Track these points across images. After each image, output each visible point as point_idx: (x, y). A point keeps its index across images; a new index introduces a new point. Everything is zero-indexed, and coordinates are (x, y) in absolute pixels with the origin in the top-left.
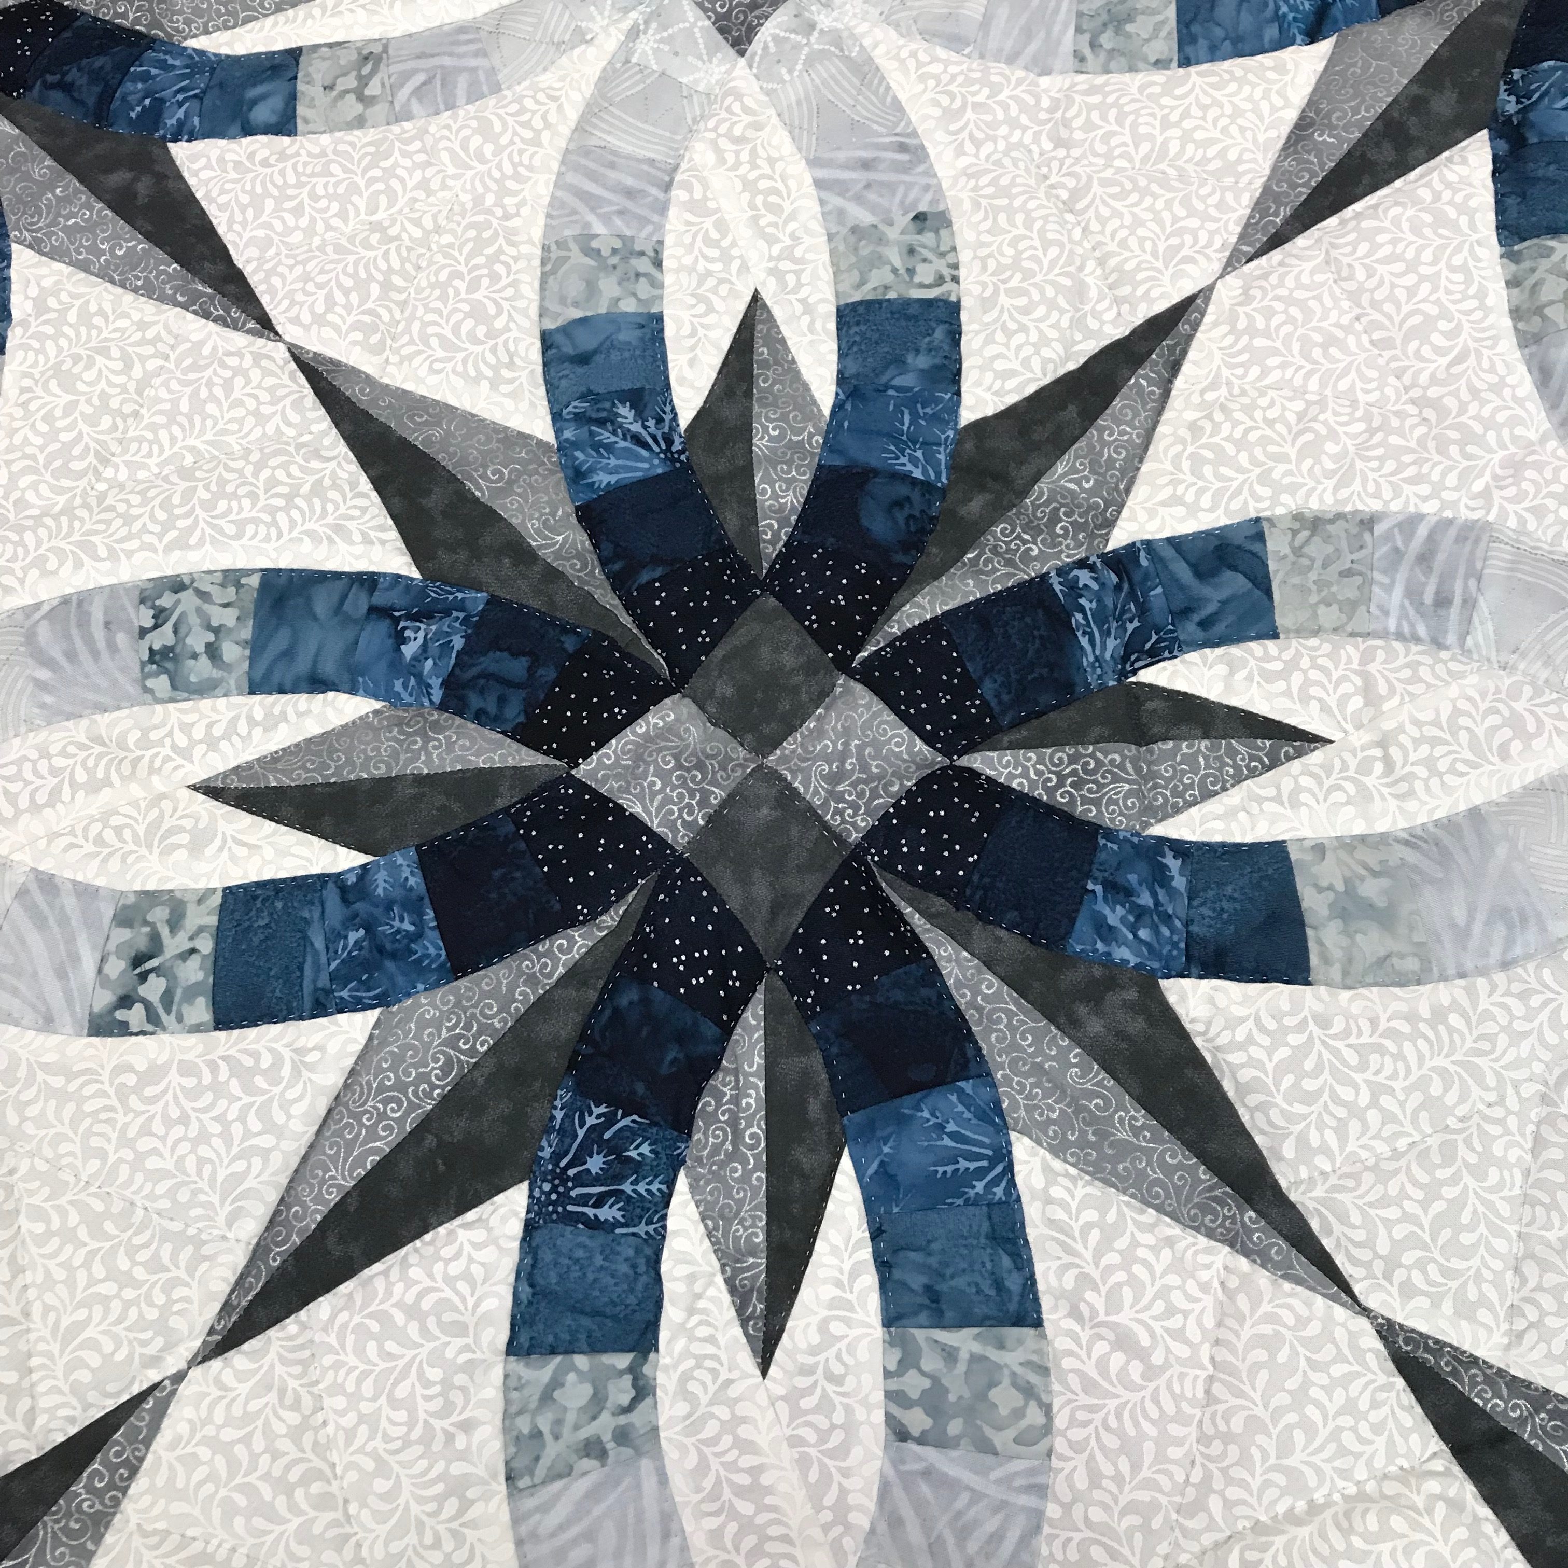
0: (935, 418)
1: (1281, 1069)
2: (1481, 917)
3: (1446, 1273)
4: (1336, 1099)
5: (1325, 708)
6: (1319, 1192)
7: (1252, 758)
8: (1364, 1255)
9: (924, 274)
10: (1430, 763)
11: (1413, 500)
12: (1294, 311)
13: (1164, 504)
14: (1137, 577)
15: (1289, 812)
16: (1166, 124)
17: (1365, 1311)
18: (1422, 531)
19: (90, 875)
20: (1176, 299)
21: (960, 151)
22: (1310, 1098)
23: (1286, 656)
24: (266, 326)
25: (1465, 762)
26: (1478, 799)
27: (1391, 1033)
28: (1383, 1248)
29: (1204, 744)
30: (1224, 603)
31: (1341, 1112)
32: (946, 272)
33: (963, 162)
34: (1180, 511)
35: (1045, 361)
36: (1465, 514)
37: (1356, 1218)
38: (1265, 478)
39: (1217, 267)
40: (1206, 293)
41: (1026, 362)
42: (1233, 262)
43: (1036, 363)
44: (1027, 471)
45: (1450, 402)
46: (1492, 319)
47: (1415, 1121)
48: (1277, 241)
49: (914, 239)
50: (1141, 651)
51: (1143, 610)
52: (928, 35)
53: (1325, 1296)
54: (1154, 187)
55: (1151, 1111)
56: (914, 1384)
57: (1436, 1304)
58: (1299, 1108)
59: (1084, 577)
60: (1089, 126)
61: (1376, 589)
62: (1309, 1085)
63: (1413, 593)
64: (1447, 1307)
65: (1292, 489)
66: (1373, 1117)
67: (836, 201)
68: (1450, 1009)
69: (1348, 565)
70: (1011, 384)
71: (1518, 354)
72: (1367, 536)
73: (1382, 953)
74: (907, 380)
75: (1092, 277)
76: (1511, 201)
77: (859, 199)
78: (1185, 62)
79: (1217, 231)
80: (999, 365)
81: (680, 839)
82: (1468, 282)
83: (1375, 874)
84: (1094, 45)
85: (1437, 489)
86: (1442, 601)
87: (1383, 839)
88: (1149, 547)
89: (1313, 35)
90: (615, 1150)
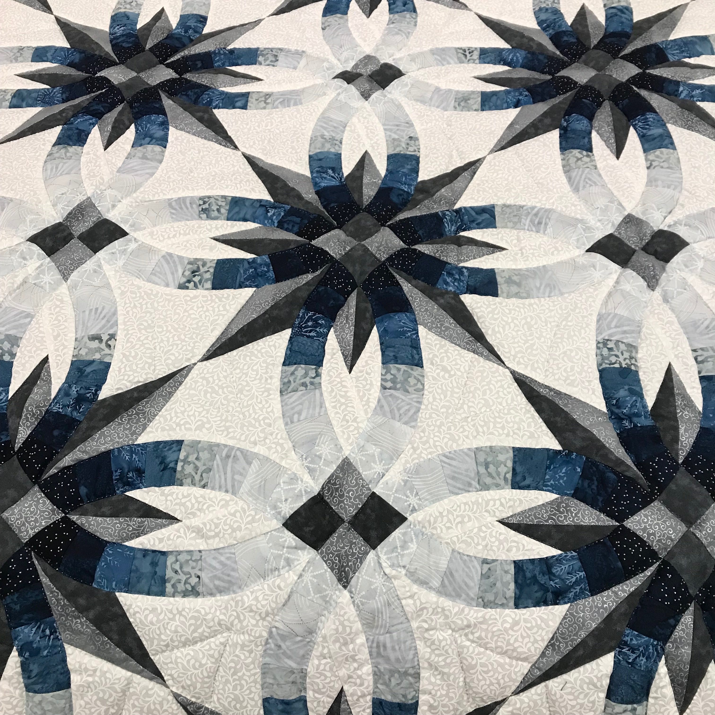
0: (411, 179)
1: (489, 313)
2: (543, 286)
3: (529, 359)
4: (502, 319)
5: (507, 242)
6: (497, 342)
7: (488, 251)
8: (508, 355)
9: (411, 149)
10: (533, 254)
11: (534, 203)
12: (506, 162)
13: (469, 199)
14: (461, 214)
15: (496, 261)
16: (476, 121)
17: (508, 368)
18: (536, 210)
19: (182, 254)
20: (476, 159)
21: (422, 125)
22: (496, 319)
23: (498, 231)
24: (236, 148)
25: (542, 255)
26: (545, 263)
27: (517, 307)
28: (513, 353)
29: (475, 248)
30: (483, 220)
31: (504, 323)
32: (417, 149)
33: (423, 127)
34: (473, 201)
35: (441, 169)
36: (547, 207)
37: (506, 346)
38: (496, 195)
39: (487, 152)
40: (484, 158)
41: (436, 169)
42: (492, 151)
43: (439, 170)
44: (435, 190)
45: (545, 183)
46: (557, 166)
47: (523, 327)
48: (503, 148)
49: (409, 142)
50: (461, 229)
51: (462, 221)
52: (417, 100)
53: (497, 364)
54: (472, 135)
55: (454, 319)
56: (389, 377)
57: (526, 367)
58: (493, 322)
59: (447, 213)
60: (456, 121)
61: (523, 220)
62: (495, 316)
63: (532, 221)
64: (529, 368)
65: (502, 198)
66: (512, 325)
67: (388, 133)
68: (534, 304)
69: (516, 214)
70: (432, 174)
71: (563, 174)
72: (521, 210)
73: (517, 291)
74: (405, 170)
75: (454, 153)
76: (564, 143)
77: (395, 133)
78: (483, 110)
79: (488, 145)
80: (429, 169)
81: (337, 257)
82: (551, 158)
83: (516, 275)
84: (459, 105)
85: (540, 201)
86: (540, 223)
87: (520, 270)
88: (465, 208)
89: (516, 106)
90: (316, 321)
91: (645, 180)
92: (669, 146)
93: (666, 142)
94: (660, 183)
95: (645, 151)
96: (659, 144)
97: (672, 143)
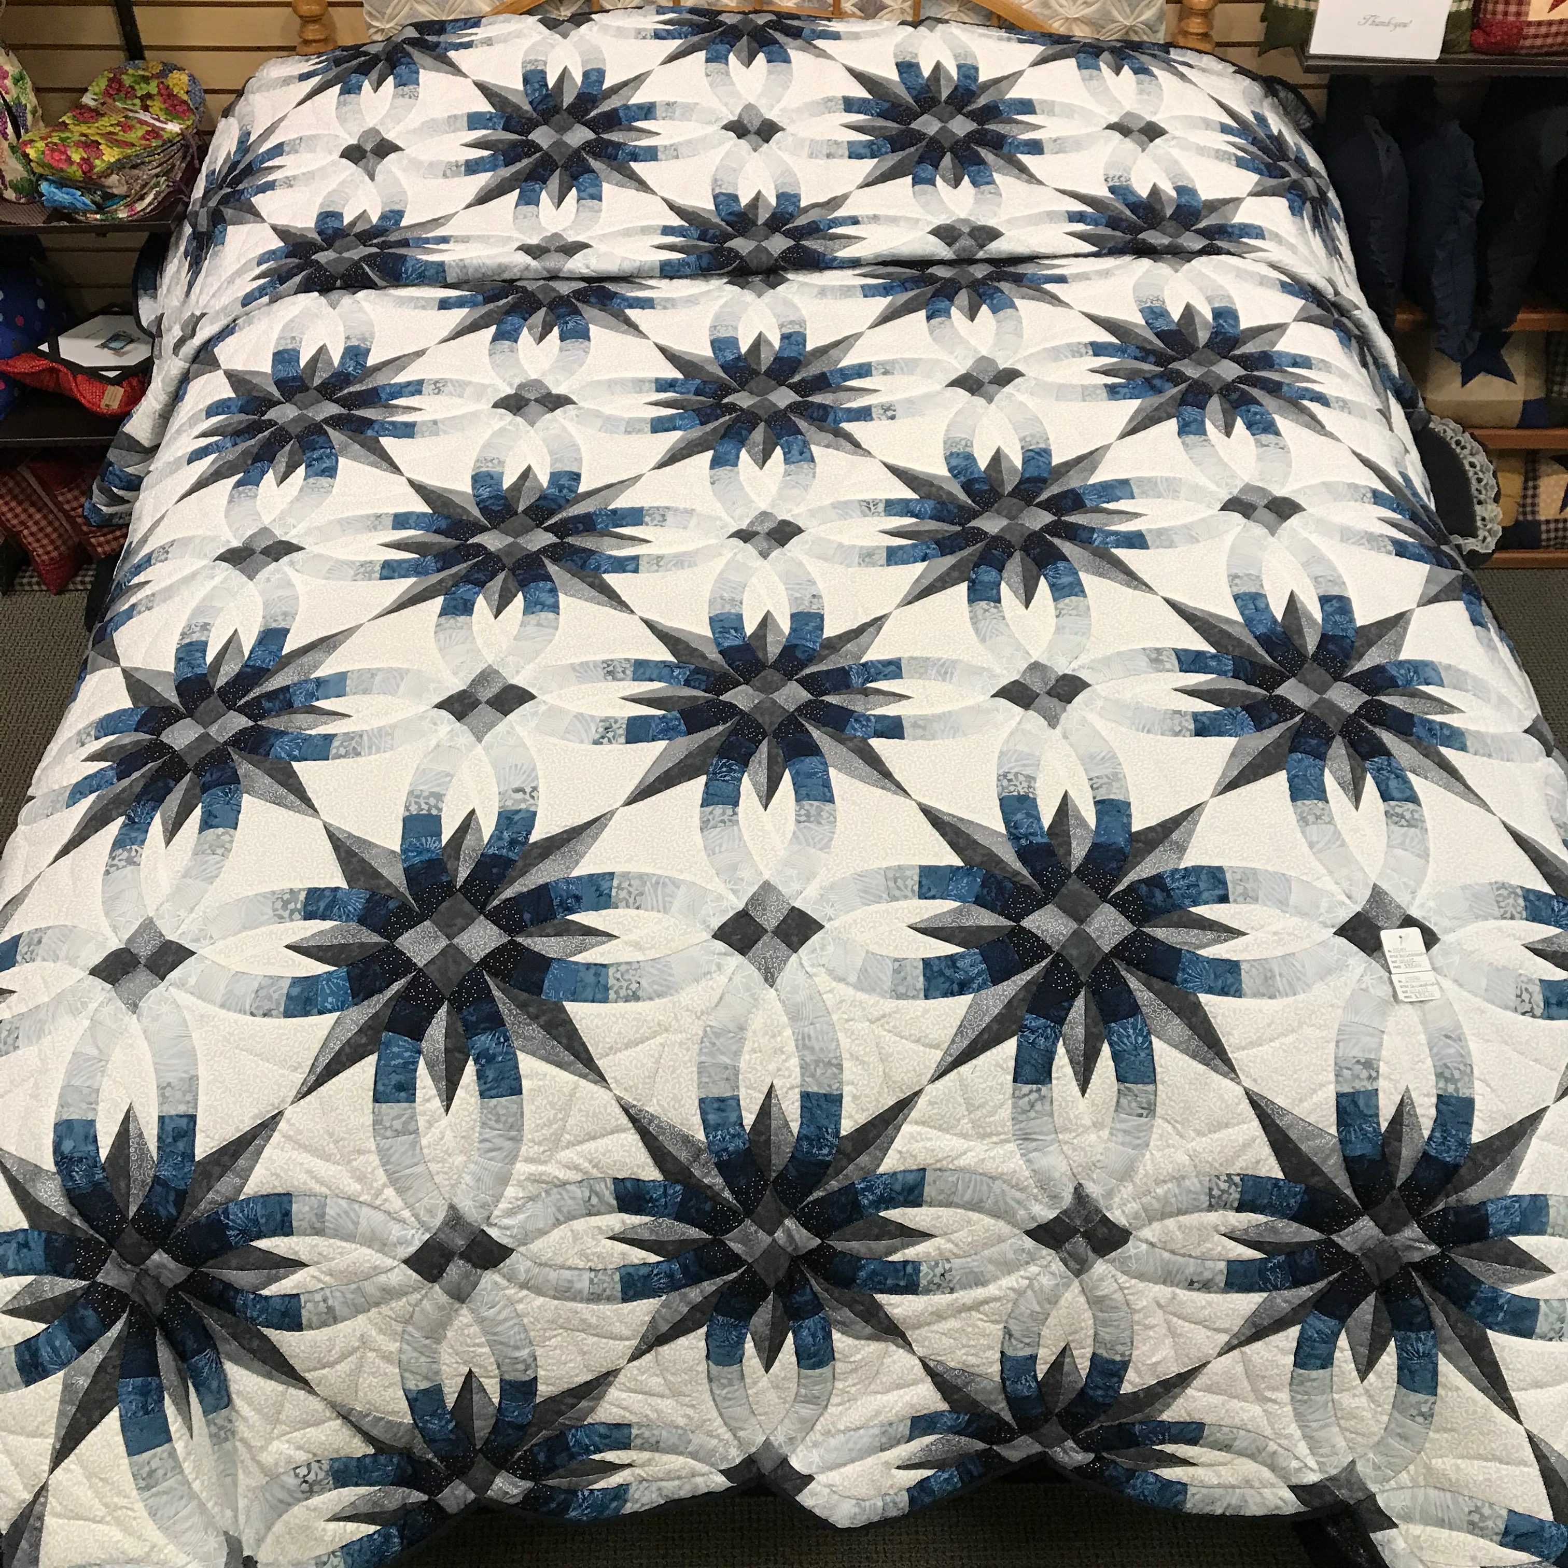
0: (816, 636)
2: (948, 729)
3: (933, 792)
4: (909, 759)
5: (913, 691)
6: (903, 776)
7: (894, 700)
9: (815, 607)
10: (938, 701)
11: (941, 654)
12: (913, 617)
13: (876, 653)
14: (868, 667)
15: (900, 710)
16: (882, 577)
18: (942, 661)
19: (594, 713)
23: (903, 682)
24: (632, 612)
25: (947, 702)
26: (950, 709)
27: (923, 747)
28: (919, 787)
29: (882, 698)
30: (890, 672)
31: (910, 762)
32: (820, 607)
33: (826, 585)
34: (881, 654)
37: (912, 782)
42: (899, 606)
44: (841, 645)
45: (952, 635)
47: (928, 765)
48: (910, 603)
49: (812, 600)
51: (868, 673)
55: (863, 762)
56: (803, 812)
58: (900, 761)
60: (861, 578)
61: (929, 671)
62: (902, 756)
63: (938, 672)
64: (935, 800)
65: (909, 651)
66: (918, 763)
67: (790, 592)
68: (938, 744)
69: (922, 666)
70: (837, 630)
71: (971, 626)
72: (927, 661)
74: (809, 628)
75: (860, 610)
76: (972, 595)
77: (797, 592)
81: (747, 710)
84: (863, 561)
88: (872, 661)
89: (923, 560)
90: (729, 766)
91: (1053, 629)
92: (1080, 593)
93: (1077, 590)
94: (1067, 630)
95: (1055, 600)
96: (1069, 592)
97: (1083, 591)
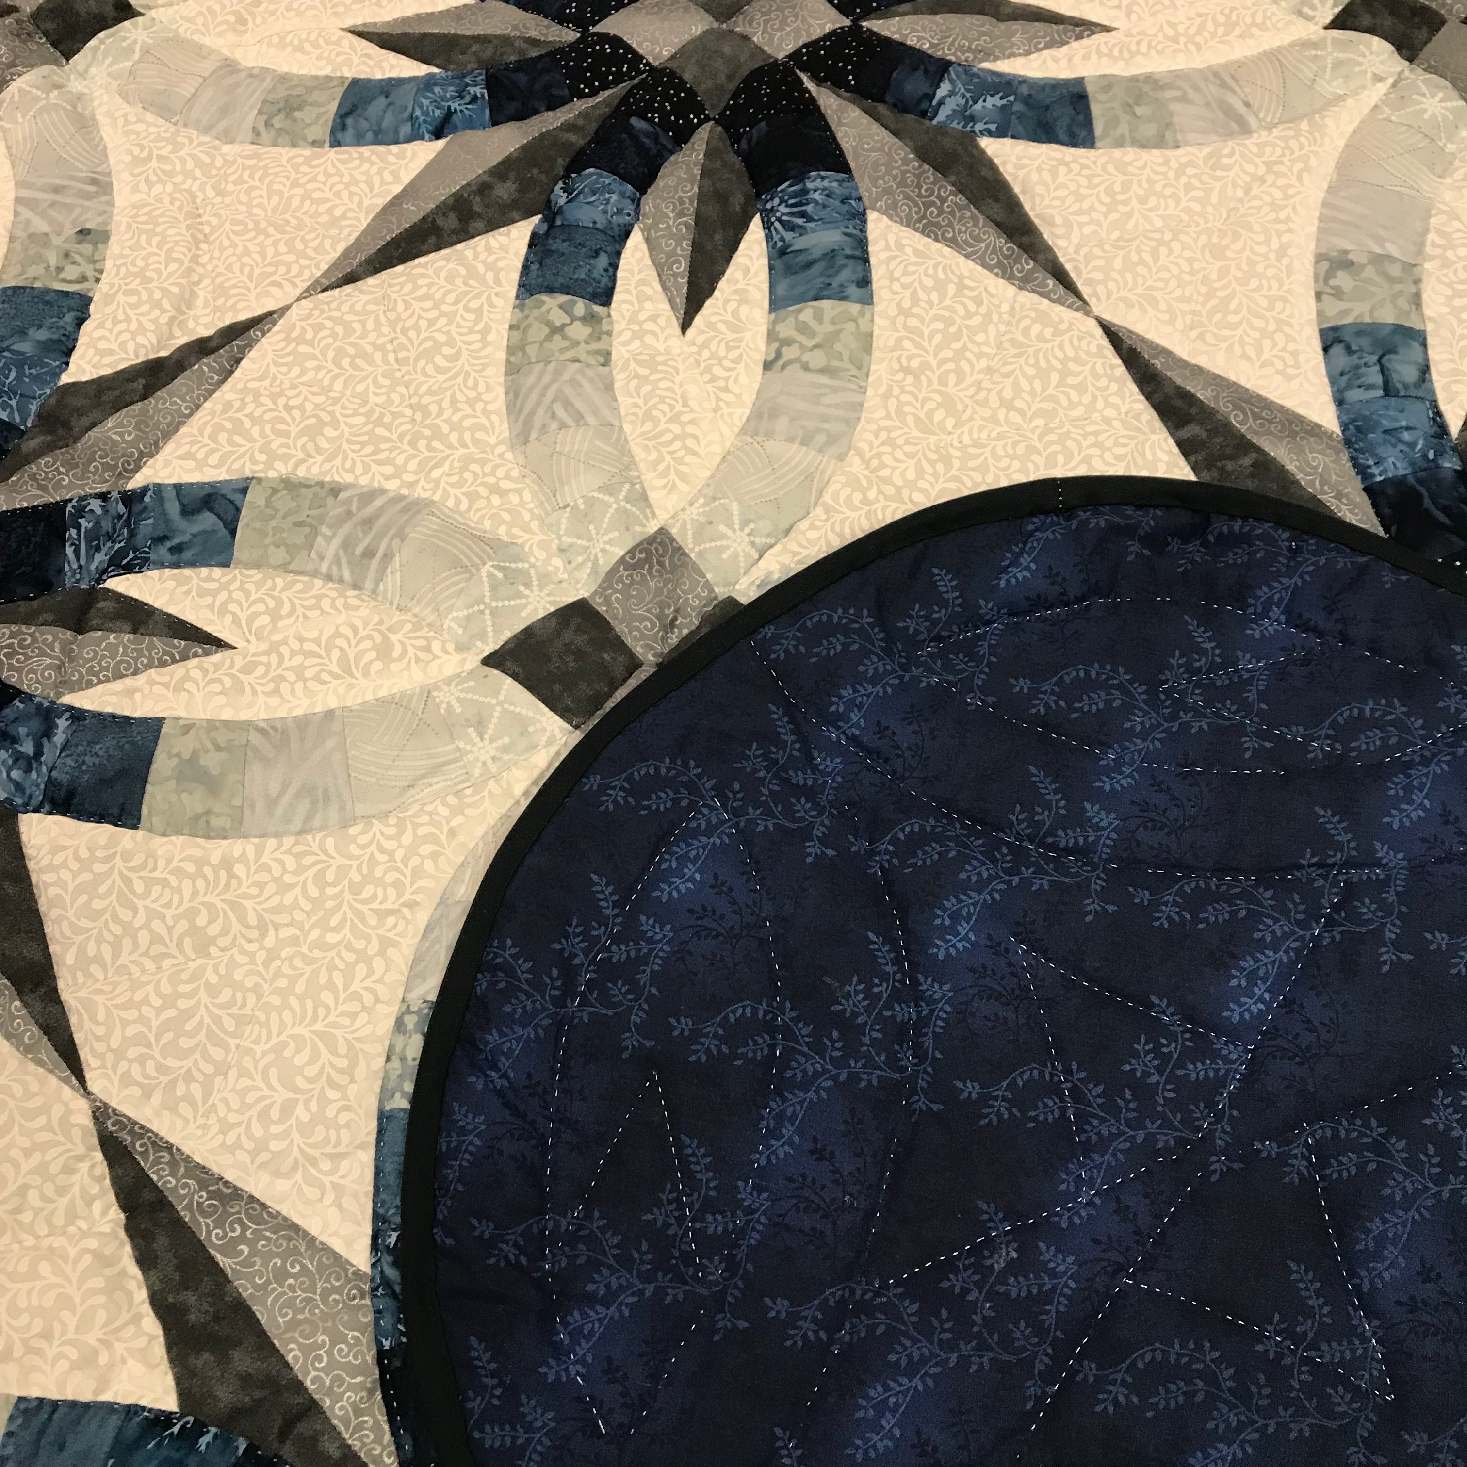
1: (79, 890)
2: (291, 791)
6: (82, 994)
7: (165, 653)
8: (100, 1047)
9: (71, 272)
11: (378, 477)
12: (340, 330)
13: (179, 458)
14: (136, 508)
15: (170, 695)
17: (88, 1093)
20: (257, 312)
22: (95, 915)
23: (224, 580)
25: (331, 673)
28: (115, 1043)
29: (128, 637)
30: (194, 536)
31: (118, 930)
32: (90, 274)
34: (191, 464)
35: (138, 346)
37: (101, 1017)
38: (266, 448)
39: (298, 292)
40: (284, 310)
41: (123, 346)
43: (131, 347)
46: (489, 350)
47: (179, 946)
48: (351, 278)
49: (73, 247)
50: (119, 566)
53: (60, 1078)
54: (271, 230)
57: (147, 1095)
58: (84, 923)
59: (95, 505)
61: (320, 539)
62: (97, 904)
63: (347, 545)
64: (156, 1099)
68: (238, 860)
69: (303, 518)
70: (108, 360)
71: (502, 379)
72: (330, 500)
73: (200, 809)
74: (25, 347)
78: (336, 143)
79: (309, 267)
80: (102, 345)
82: (477, 322)
83: (218, 748)
85: (399, 473)
87: (247, 726)
88: (159, 488)
89: (438, 134)
92: (853, 290)
93: (845, 275)
94: (782, 424)
96: (819, 281)
97: (865, 282)
